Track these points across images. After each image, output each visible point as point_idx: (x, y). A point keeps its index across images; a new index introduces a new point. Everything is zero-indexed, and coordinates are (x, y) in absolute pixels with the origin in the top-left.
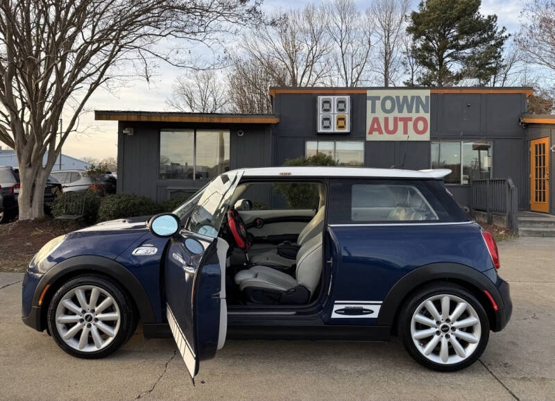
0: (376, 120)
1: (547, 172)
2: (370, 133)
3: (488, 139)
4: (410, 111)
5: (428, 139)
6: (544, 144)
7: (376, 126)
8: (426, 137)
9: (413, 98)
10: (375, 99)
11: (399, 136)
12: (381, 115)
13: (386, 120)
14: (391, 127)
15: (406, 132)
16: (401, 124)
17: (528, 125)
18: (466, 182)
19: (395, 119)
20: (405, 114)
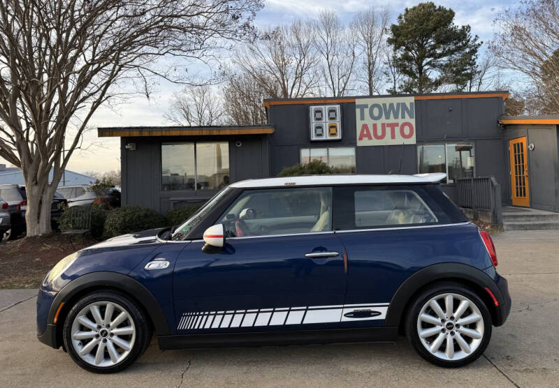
0: (365, 127)
1: (526, 169)
2: (361, 139)
3: (470, 140)
4: (396, 117)
5: (415, 143)
6: (522, 144)
7: (365, 133)
8: (412, 141)
9: (398, 104)
10: (363, 107)
11: (387, 141)
12: (369, 122)
13: (375, 126)
14: (379, 133)
15: (393, 137)
16: (388, 130)
17: (505, 126)
18: (452, 181)
19: (383, 125)
20: (392, 120)
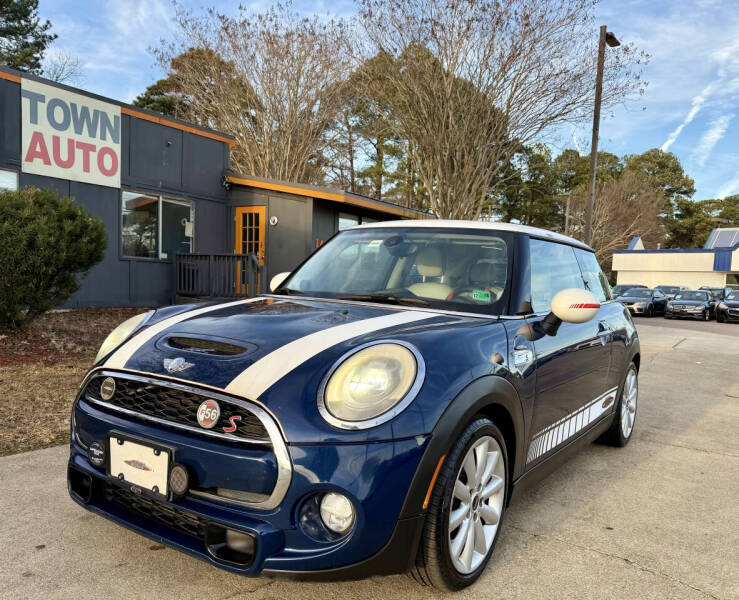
0: (38, 137)
2: (30, 159)
3: (190, 198)
4: (92, 134)
5: (118, 186)
6: (257, 215)
7: (38, 149)
8: (114, 181)
9: (96, 112)
10: (36, 98)
11: (75, 174)
12: (49, 133)
13: (56, 140)
14: (64, 157)
15: (86, 168)
16: (79, 153)
18: (165, 256)
19: (71, 142)
20: (84, 137)
